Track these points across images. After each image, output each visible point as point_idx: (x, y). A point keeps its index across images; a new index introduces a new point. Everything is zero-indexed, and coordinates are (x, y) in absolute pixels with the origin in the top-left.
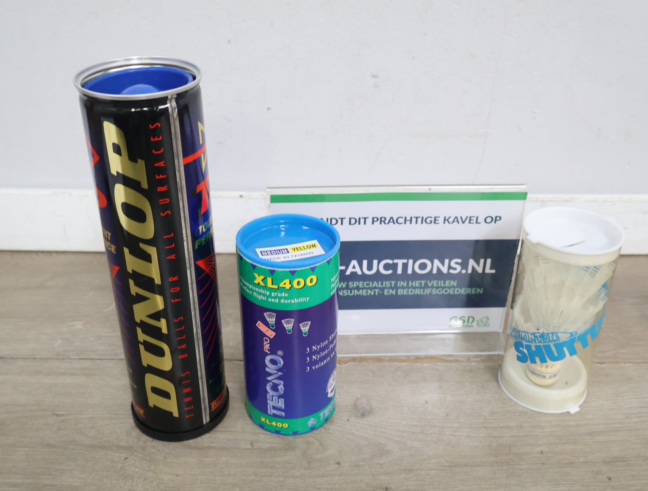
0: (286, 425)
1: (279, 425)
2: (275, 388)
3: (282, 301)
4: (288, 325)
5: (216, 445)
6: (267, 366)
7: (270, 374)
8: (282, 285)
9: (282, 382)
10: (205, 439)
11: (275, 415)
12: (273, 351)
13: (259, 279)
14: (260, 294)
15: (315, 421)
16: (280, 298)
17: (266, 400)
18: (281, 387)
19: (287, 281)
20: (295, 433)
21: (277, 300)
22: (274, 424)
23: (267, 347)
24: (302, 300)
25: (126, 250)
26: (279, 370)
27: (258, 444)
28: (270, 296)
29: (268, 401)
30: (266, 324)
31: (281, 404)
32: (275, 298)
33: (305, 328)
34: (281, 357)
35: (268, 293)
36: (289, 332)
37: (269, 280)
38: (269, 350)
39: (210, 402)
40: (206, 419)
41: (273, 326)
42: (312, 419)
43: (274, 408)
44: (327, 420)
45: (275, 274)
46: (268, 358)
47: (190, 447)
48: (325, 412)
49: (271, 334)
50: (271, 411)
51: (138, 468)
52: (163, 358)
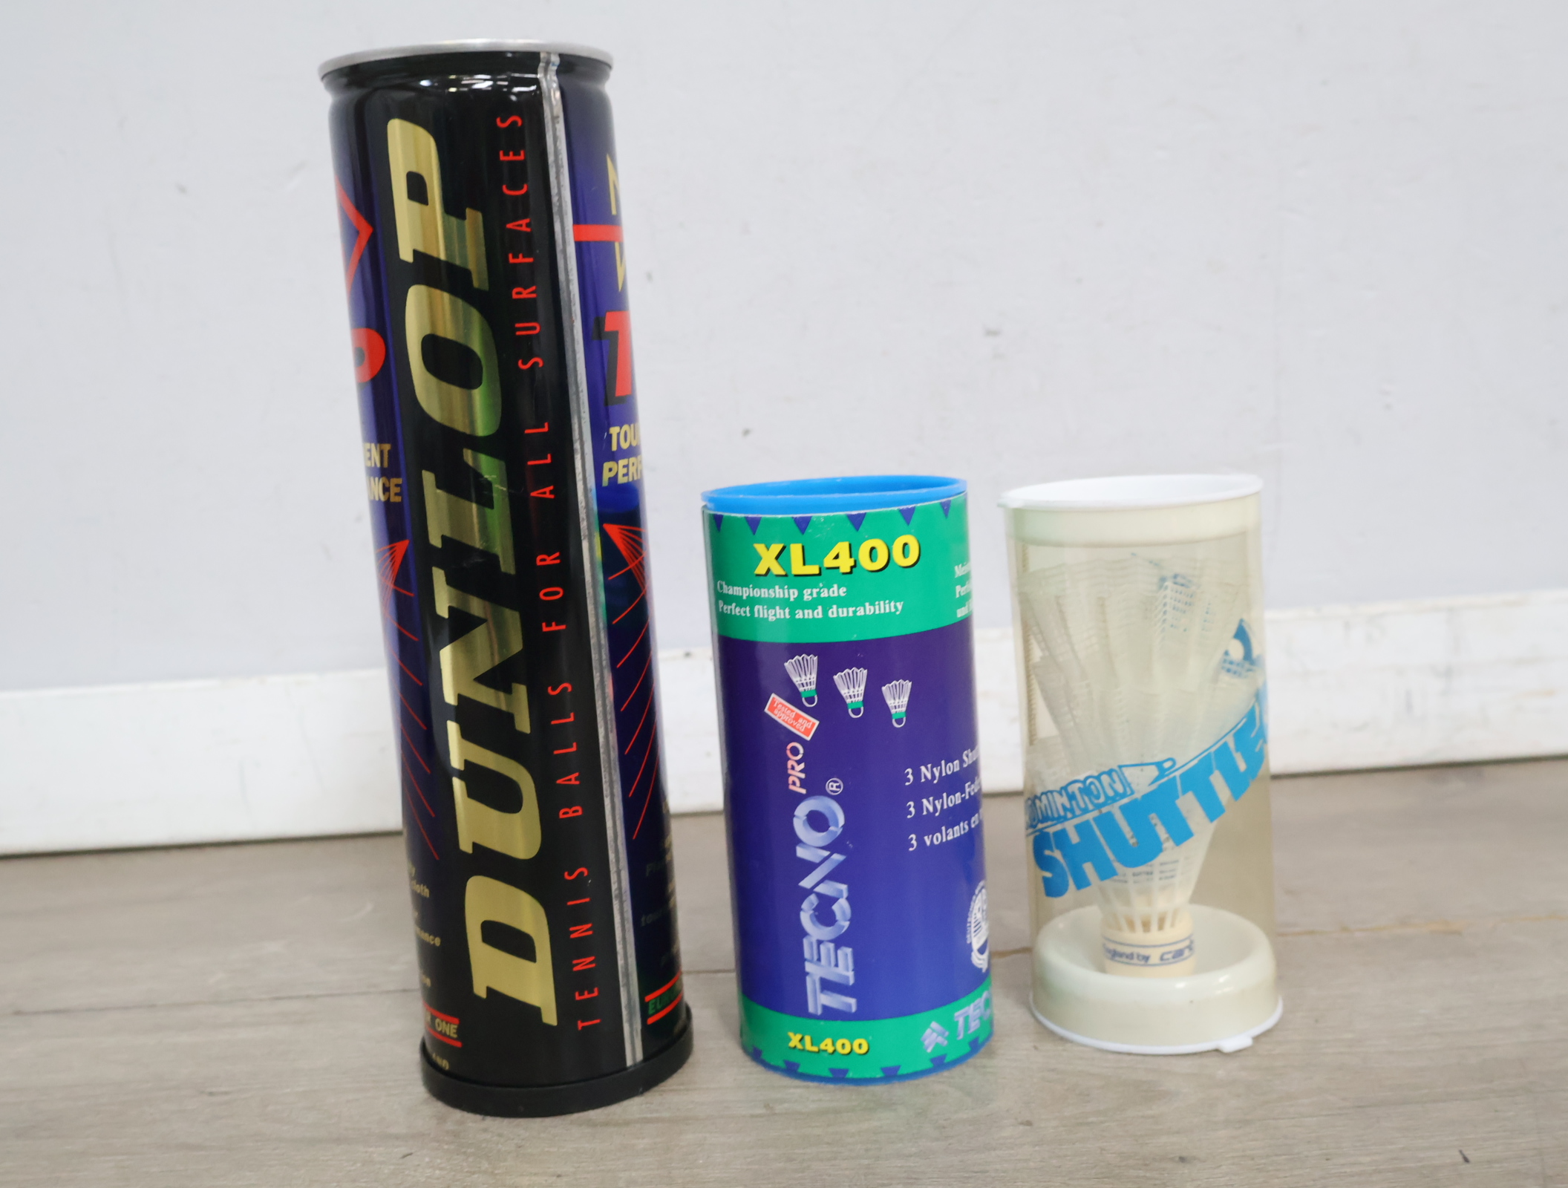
0: (861, 1045)
1: (843, 1046)
2: (824, 914)
3: (833, 612)
4: (852, 687)
5: (666, 1115)
6: (799, 841)
7: (810, 867)
8: (829, 562)
9: (844, 887)
10: (633, 1107)
11: (829, 1014)
12: (814, 786)
13: (767, 558)
14: (771, 603)
15: (942, 1034)
16: (827, 603)
17: (802, 960)
18: (842, 908)
19: (842, 548)
20: (891, 1075)
21: (818, 613)
22: (827, 1045)
23: (796, 772)
24: (884, 607)
25: (428, 478)
26: (832, 847)
27: (786, 1105)
28: (800, 603)
29: (809, 967)
30: (793, 696)
31: (843, 966)
32: (812, 605)
33: (897, 698)
34: (837, 799)
35: (794, 594)
36: (856, 711)
37: (796, 550)
38: (803, 783)
39: (644, 990)
40: (634, 1052)
41: (810, 700)
42: (934, 1025)
43: (827, 985)
44: (975, 1046)
45: (809, 530)
46: (802, 811)
47: (593, 1124)
48: (967, 1012)
49: (805, 726)
50: (818, 1000)
52: (516, 817)
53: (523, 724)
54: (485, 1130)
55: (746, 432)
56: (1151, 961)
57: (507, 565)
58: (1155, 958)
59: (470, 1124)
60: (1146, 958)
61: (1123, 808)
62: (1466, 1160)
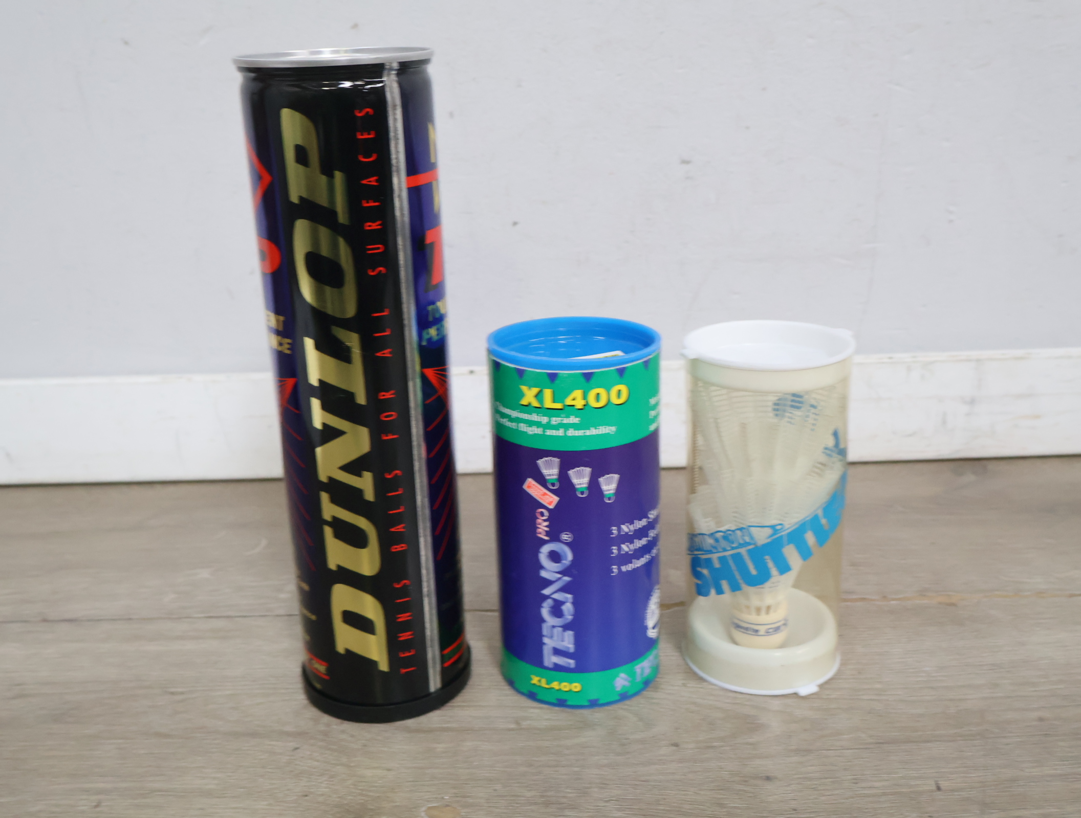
0: (576, 687)
1: (565, 686)
2: (557, 611)
3: (571, 432)
4: (580, 478)
5: (454, 725)
6: (542, 567)
7: (548, 583)
8: (569, 402)
9: (569, 596)
10: (434, 718)
11: (557, 668)
12: (554, 536)
13: (529, 395)
14: (530, 423)
15: (626, 680)
16: (566, 427)
17: (541, 636)
18: (568, 608)
19: (578, 393)
20: (594, 704)
21: (560, 433)
22: (555, 685)
23: (542, 526)
24: (603, 430)
25: (309, 344)
26: (563, 573)
27: (529, 722)
28: (548, 426)
29: (546, 640)
30: (542, 480)
31: (567, 641)
32: (556, 427)
33: (609, 485)
34: (567, 544)
35: (545, 420)
36: (582, 493)
37: (548, 393)
38: (547, 534)
39: (443, 647)
40: (435, 683)
41: (553, 485)
42: (622, 675)
43: (557, 652)
44: (647, 683)
45: (557, 382)
46: (545, 550)
47: (409, 730)
48: (643, 666)
49: (550, 500)
50: (550, 659)
51: (318, 761)
52: (364, 552)
53: (369, 495)
54: (343, 732)
55: (515, 224)
56: (760, 633)
57: (361, 399)
58: (762, 632)
59: (335, 727)
60: (757, 631)
61: (749, 551)
62: (939, 789)
